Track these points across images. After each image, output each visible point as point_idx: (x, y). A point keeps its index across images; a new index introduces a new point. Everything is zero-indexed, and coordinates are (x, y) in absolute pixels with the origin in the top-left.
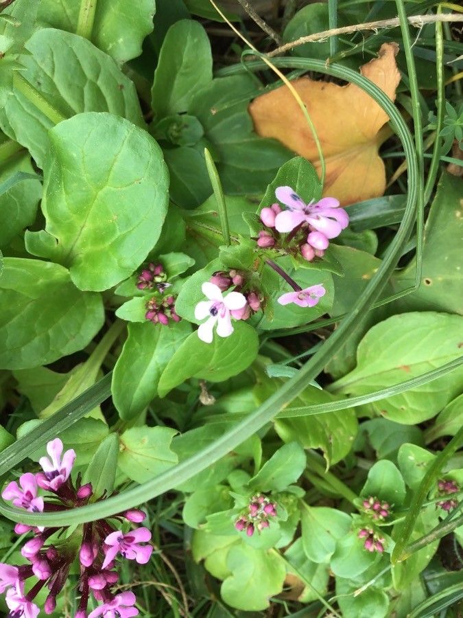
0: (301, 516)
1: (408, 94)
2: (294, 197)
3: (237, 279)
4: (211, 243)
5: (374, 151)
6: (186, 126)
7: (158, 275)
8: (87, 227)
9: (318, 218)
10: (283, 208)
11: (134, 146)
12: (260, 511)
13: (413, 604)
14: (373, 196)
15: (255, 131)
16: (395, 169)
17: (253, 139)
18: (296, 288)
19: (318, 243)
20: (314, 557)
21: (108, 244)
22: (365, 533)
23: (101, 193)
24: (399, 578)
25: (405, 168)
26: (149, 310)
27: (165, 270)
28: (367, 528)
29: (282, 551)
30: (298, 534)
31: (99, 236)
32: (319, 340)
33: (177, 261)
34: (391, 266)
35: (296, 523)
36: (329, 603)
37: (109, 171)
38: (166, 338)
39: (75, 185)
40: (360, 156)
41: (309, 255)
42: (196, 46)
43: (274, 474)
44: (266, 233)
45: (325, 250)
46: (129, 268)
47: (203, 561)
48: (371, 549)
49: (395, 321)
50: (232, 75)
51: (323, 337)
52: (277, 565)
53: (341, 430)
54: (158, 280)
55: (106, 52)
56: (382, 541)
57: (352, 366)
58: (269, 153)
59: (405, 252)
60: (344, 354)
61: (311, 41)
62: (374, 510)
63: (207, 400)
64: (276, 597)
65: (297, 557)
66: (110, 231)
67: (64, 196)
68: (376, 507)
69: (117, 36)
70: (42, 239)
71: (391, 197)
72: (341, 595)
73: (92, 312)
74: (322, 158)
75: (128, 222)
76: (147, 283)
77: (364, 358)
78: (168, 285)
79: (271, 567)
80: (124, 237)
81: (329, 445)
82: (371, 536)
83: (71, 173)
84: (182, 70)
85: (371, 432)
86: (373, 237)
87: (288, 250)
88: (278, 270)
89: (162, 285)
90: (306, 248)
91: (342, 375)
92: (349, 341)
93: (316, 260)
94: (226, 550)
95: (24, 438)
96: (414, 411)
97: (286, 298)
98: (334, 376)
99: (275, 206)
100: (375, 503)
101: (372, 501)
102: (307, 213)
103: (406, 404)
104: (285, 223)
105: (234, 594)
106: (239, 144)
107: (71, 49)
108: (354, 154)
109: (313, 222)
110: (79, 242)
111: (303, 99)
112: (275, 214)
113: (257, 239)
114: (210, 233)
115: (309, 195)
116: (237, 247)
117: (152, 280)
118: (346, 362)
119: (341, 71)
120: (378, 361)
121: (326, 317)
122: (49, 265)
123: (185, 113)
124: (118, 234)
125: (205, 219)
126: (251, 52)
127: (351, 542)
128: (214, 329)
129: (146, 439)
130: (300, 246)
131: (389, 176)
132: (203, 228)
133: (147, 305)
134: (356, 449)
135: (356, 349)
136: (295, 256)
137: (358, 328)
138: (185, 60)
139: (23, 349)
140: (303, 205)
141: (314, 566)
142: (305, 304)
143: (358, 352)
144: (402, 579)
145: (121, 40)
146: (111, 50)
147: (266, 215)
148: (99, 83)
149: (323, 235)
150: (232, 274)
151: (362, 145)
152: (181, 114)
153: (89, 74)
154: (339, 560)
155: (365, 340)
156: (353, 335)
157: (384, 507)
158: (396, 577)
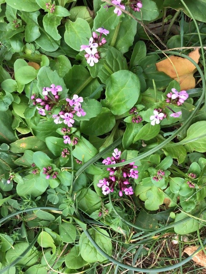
0: (169, 181)
1: (202, 59)
2: (176, 91)
3: (161, 110)
4: (147, 102)
5: (192, 75)
6: (138, 69)
7: (135, 110)
8: (116, 98)
9: (181, 96)
10: (173, 93)
11: (132, 78)
12: (160, 174)
13: (203, 207)
14: (192, 88)
15: (157, 70)
16: (198, 80)
17: (156, 72)
18: (174, 112)
19: (181, 101)
20: (174, 192)
21: (123, 102)
22: (189, 182)
23: (122, 90)
24: (199, 197)
25: (201, 80)
26: (133, 119)
27: (137, 109)
28: (190, 181)
29: (164, 190)
30: (168, 186)
31: (120, 101)
32: (176, 129)
33: (140, 107)
34: (198, 108)
35: (168, 182)
36: (178, 205)
37: (126, 84)
38: (136, 127)
39: (116, 88)
40: (188, 77)
41: (179, 104)
42: (142, 48)
43: (163, 165)
44: (168, 99)
45: (182, 103)
46: (129, 108)
47: (138, 196)
48: (191, 187)
49: (198, 123)
50: (152, 55)
51: (177, 128)
52: (162, 195)
53: (182, 155)
54: (135, 111)
55: (118, 50)
56: (194, 185)
57: (185, 136)
58: (161, 76)
59: (202, 103)
60: (183, 133)
61: (177, 49)
62: (192, 176)
63: (144, 145)
64: (161, 206)
65: (168, 192)
66: (124, 99)
67: (112, 90)
68: (192, 175)
69: (122, 46)
70: (104, 102)
71: (197, 88)
72: (181, 202)
73: (112, 121)
74: (178, 77)
75: (129, 97)
76: (132, 112)
77: (189, 134)
78: (137, 113)
79: (160, 196)
80: (128, 100)
81: (179, 158)
82: (191, 183)
83: (115, 85)
84: (138, 54)
85: (190, 157)
86: (192, 99)
87: (173, 103)
88: (169, 108)
89: (136, 113)
90: (178, 102)
91: (182, 140)
92: (184, 129)
93: (180, 105)
94: (146, 192)
95: (101, 152)
96: (203, 149)
97: (172, 115)
98: (180, 140)
99: (171, 93)
100: (192, 174)
101: (191, 174)
102: (179, 94)
103: (201, 147)
104: (174, 97)
105: (148, 205)
106: (152, 74)
107: (110, 50)
108: (186, 76)
109: (180, 97)
110: (113, 102)
111: (173, 62)
112: (171, 95)
113: (166, 101)
114: (149, 99)
115: (179, 90)
116: (159, 103)
117: (134, 112)
118: (183, 135)
119: (183, 55)
120: (193, 135)
121: (179, 122)
122: (105, 108)
123: (138, 66)
124: (126, 100)
125: (146, 96)
126: (159, 50)
127: (185, 186)
128: (155, 122)
129: (131, 153)
130: (176, 102)
131: (196, 82)
132: (146, 98)
133: (132, 118)
134: (185, 162)
135: (186, 132)
136: (175, 105)
137: (188, 125)
138: (139, 51)
139: (95, 131)
140: (178, 93)
141: (174, 194)
142: (176, 117)
143: (187, 132)
144: (200, 198)
145: (123, 47)
146: (120, 50)
147: (169, 95)
148: (117, 59)
149: (183, 99)
150: (159, 109)
151: (189, 74)
152: (137, 66)
153: (115, 57)
154: (181, 191)
155: (189, 129)
156: (186, 127)
157: (194, 175)
158: (198, 197)
